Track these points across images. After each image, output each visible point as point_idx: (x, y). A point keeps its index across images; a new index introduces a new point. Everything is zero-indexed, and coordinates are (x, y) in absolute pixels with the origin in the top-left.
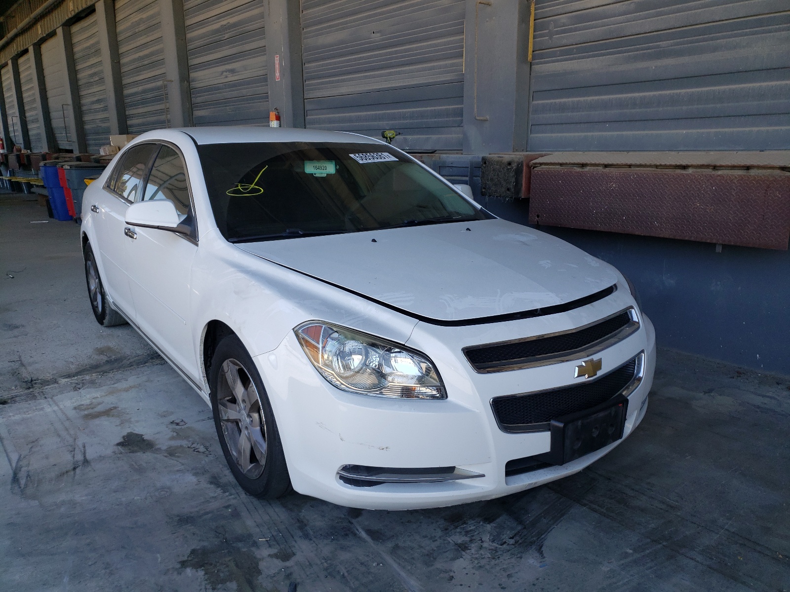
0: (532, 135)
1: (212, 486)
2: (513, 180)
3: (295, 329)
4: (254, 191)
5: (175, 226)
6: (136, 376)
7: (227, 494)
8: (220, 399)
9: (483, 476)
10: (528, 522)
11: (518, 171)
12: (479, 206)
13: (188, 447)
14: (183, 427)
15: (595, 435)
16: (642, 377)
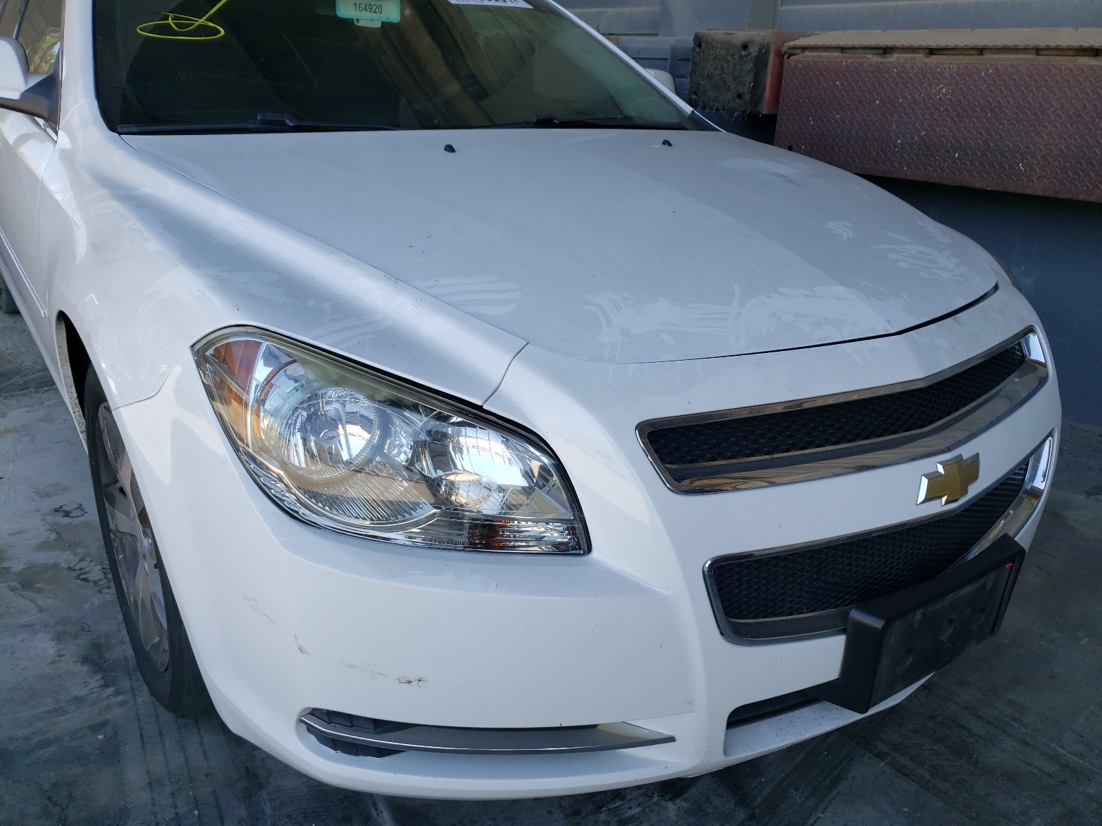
0: (784, 8)
1: (85, 668)
2: (749, 78)
3: (197, 347)
4: (203, 30)
5: (15, 95)
6: (26, 409)
7: (110, 690)
8: (107, 485)
9: (671, 739)
10: (759, 799)
11: (760, 62)
12: (688, 109)
13: (69, 568)
14: (75, 521)
15: (944, 638)
16: (1043, 491)
